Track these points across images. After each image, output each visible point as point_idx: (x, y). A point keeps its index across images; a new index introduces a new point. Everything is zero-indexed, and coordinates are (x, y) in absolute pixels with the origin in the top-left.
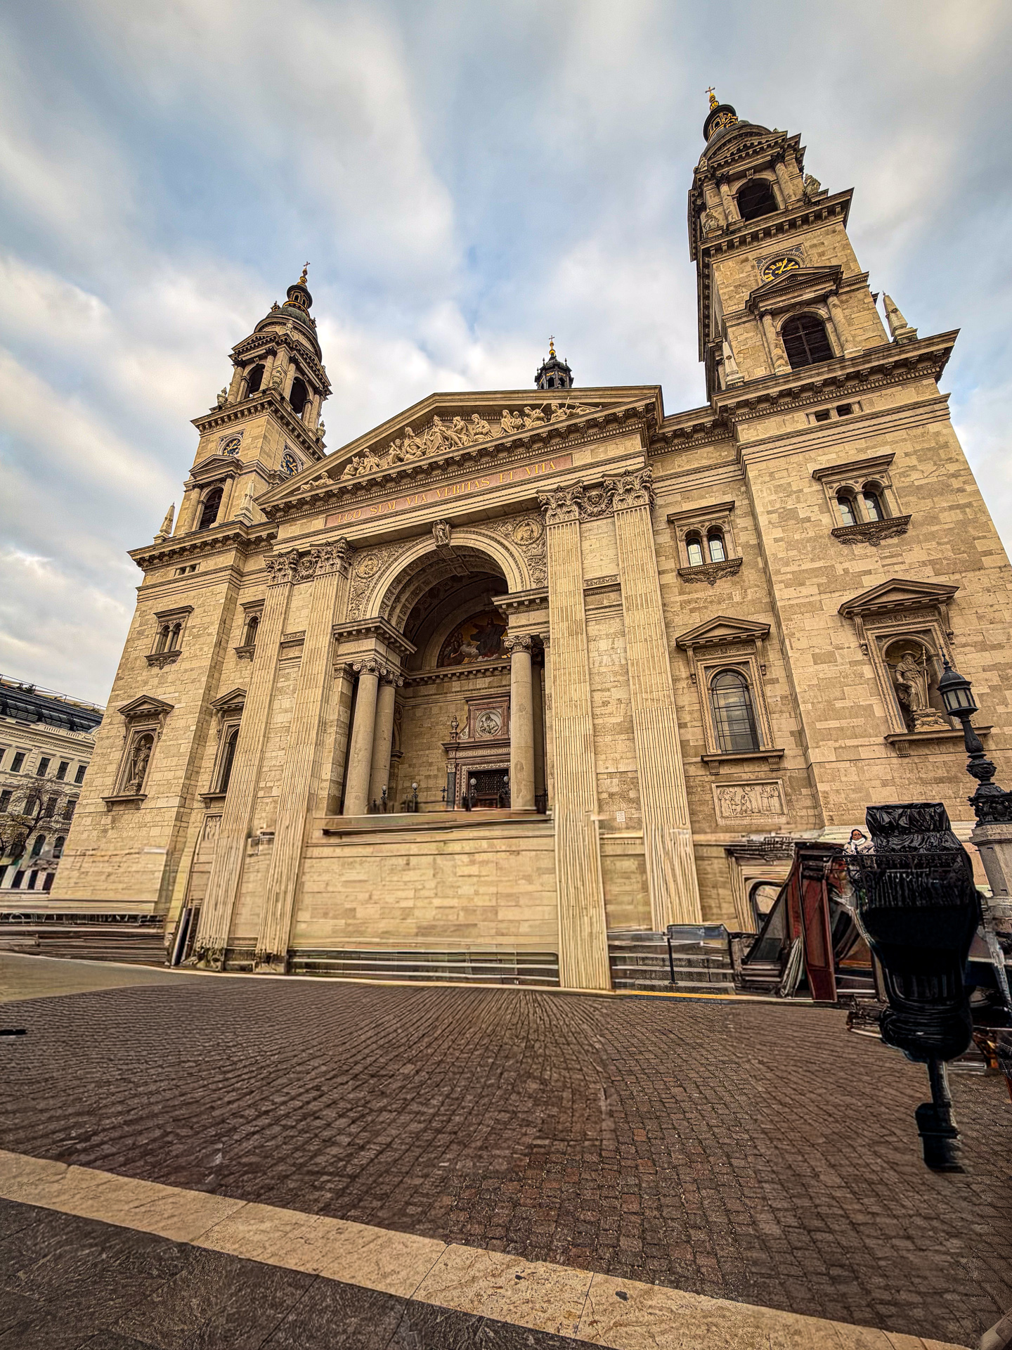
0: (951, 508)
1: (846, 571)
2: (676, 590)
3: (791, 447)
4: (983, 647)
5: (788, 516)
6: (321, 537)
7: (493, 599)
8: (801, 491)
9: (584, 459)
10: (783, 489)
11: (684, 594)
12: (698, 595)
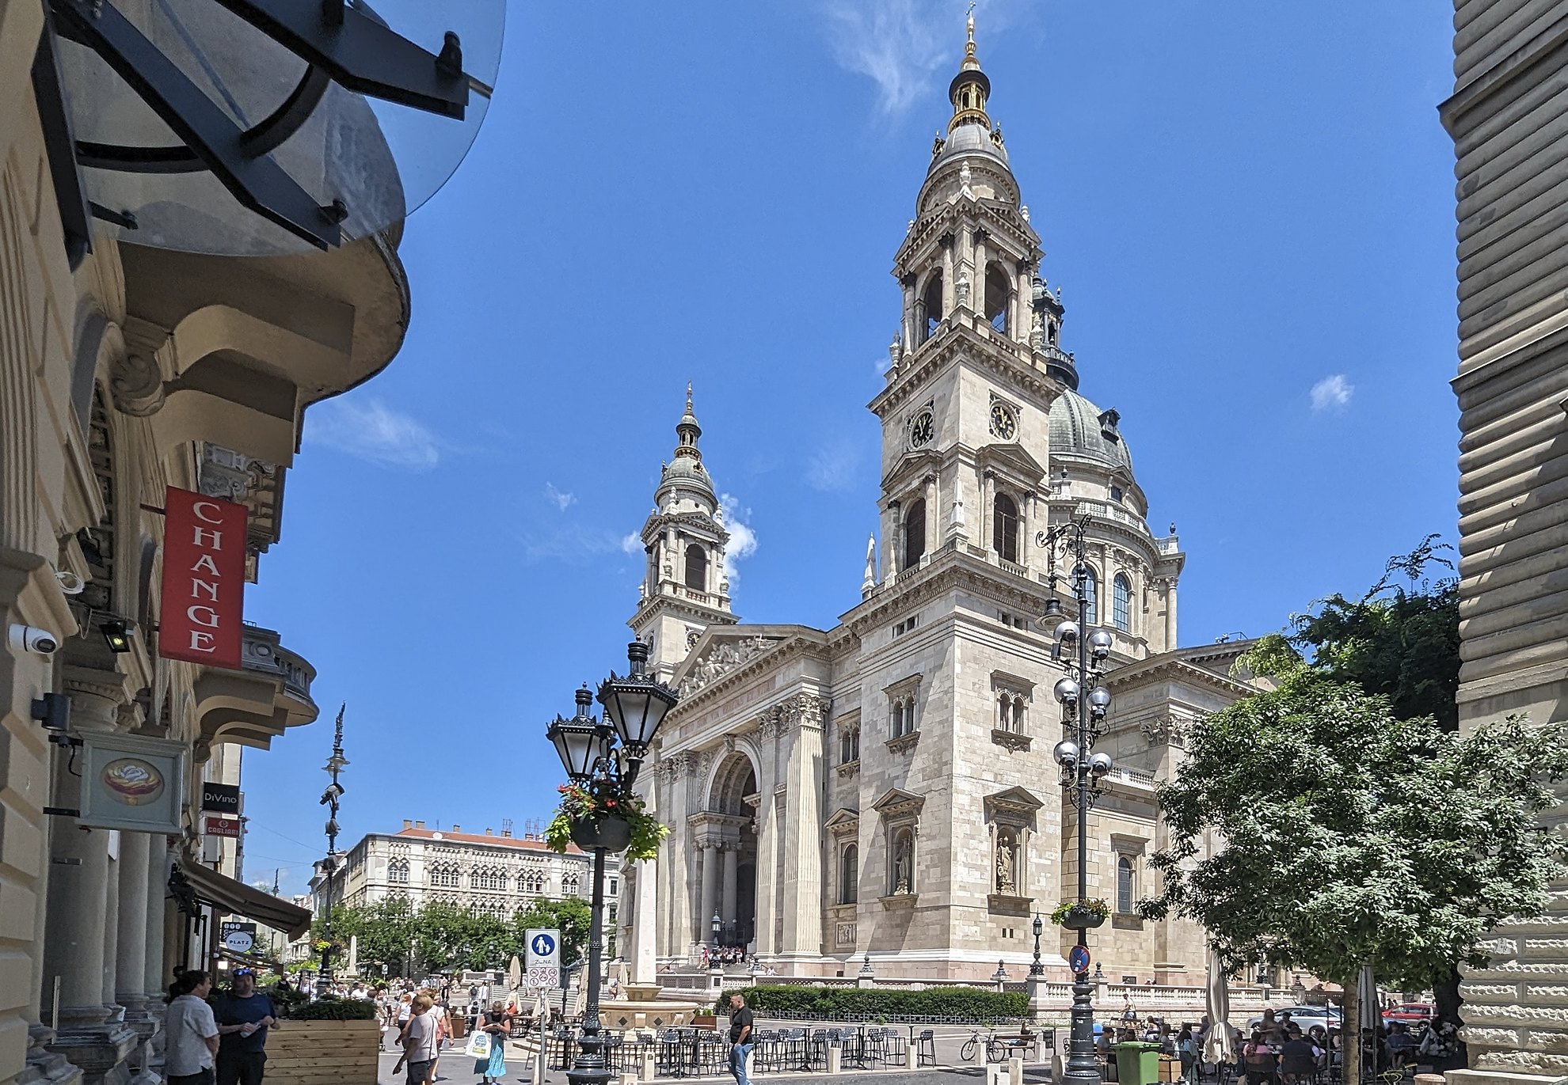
0: (940, 722)
1: (889, 775)
2: (836, 783)
3: (881, 663)
4: (930, 837)
5: (873, 725)
6: (678, 746)
7: (744, 799)
8: (881, 704)
9: (780, 682)
10: (874, 702)
11: (838, 786)
12: (844, 788)
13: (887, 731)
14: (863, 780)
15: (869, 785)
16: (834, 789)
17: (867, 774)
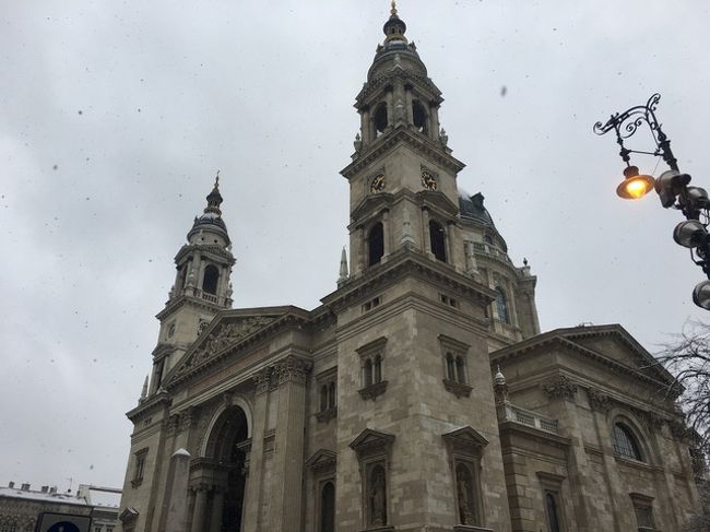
1: (363, 418)
2: (315, 428)
6: (185, 404)
7: (237, 445)
8: (354, 362)
9: (273, 349)
10: (349, 362)
11: (318, 430)
12: (323, 431)
13: (360, 382)
14: (341, 423)
15: (344, 428)
16: (314, 433)
17: (343, 418)
